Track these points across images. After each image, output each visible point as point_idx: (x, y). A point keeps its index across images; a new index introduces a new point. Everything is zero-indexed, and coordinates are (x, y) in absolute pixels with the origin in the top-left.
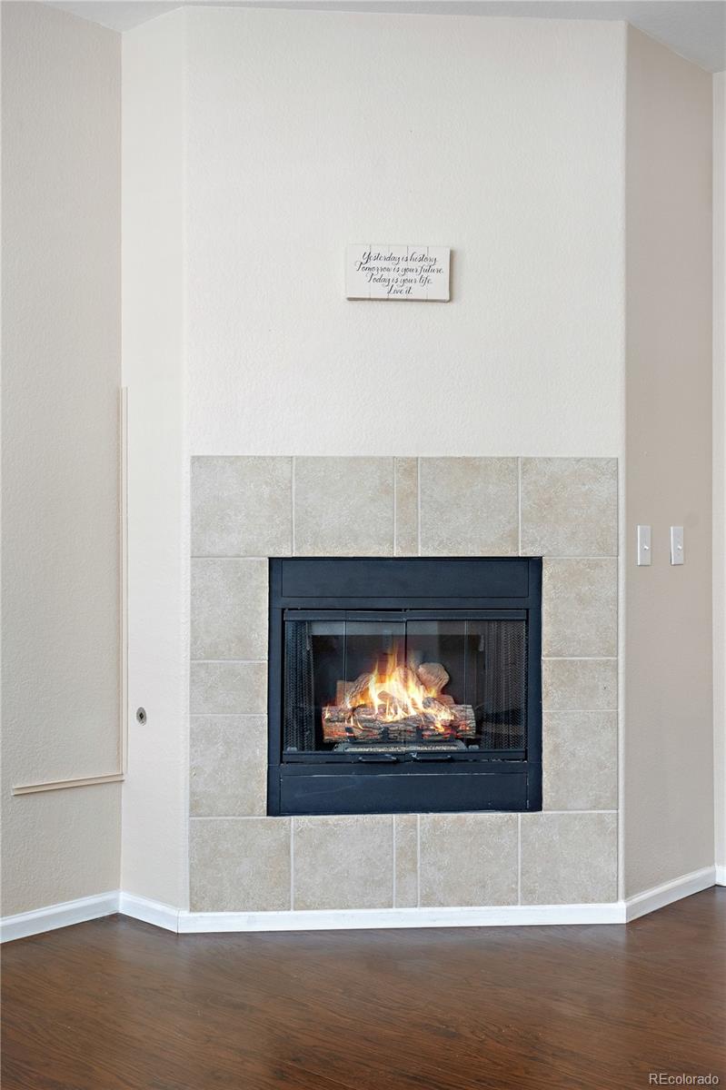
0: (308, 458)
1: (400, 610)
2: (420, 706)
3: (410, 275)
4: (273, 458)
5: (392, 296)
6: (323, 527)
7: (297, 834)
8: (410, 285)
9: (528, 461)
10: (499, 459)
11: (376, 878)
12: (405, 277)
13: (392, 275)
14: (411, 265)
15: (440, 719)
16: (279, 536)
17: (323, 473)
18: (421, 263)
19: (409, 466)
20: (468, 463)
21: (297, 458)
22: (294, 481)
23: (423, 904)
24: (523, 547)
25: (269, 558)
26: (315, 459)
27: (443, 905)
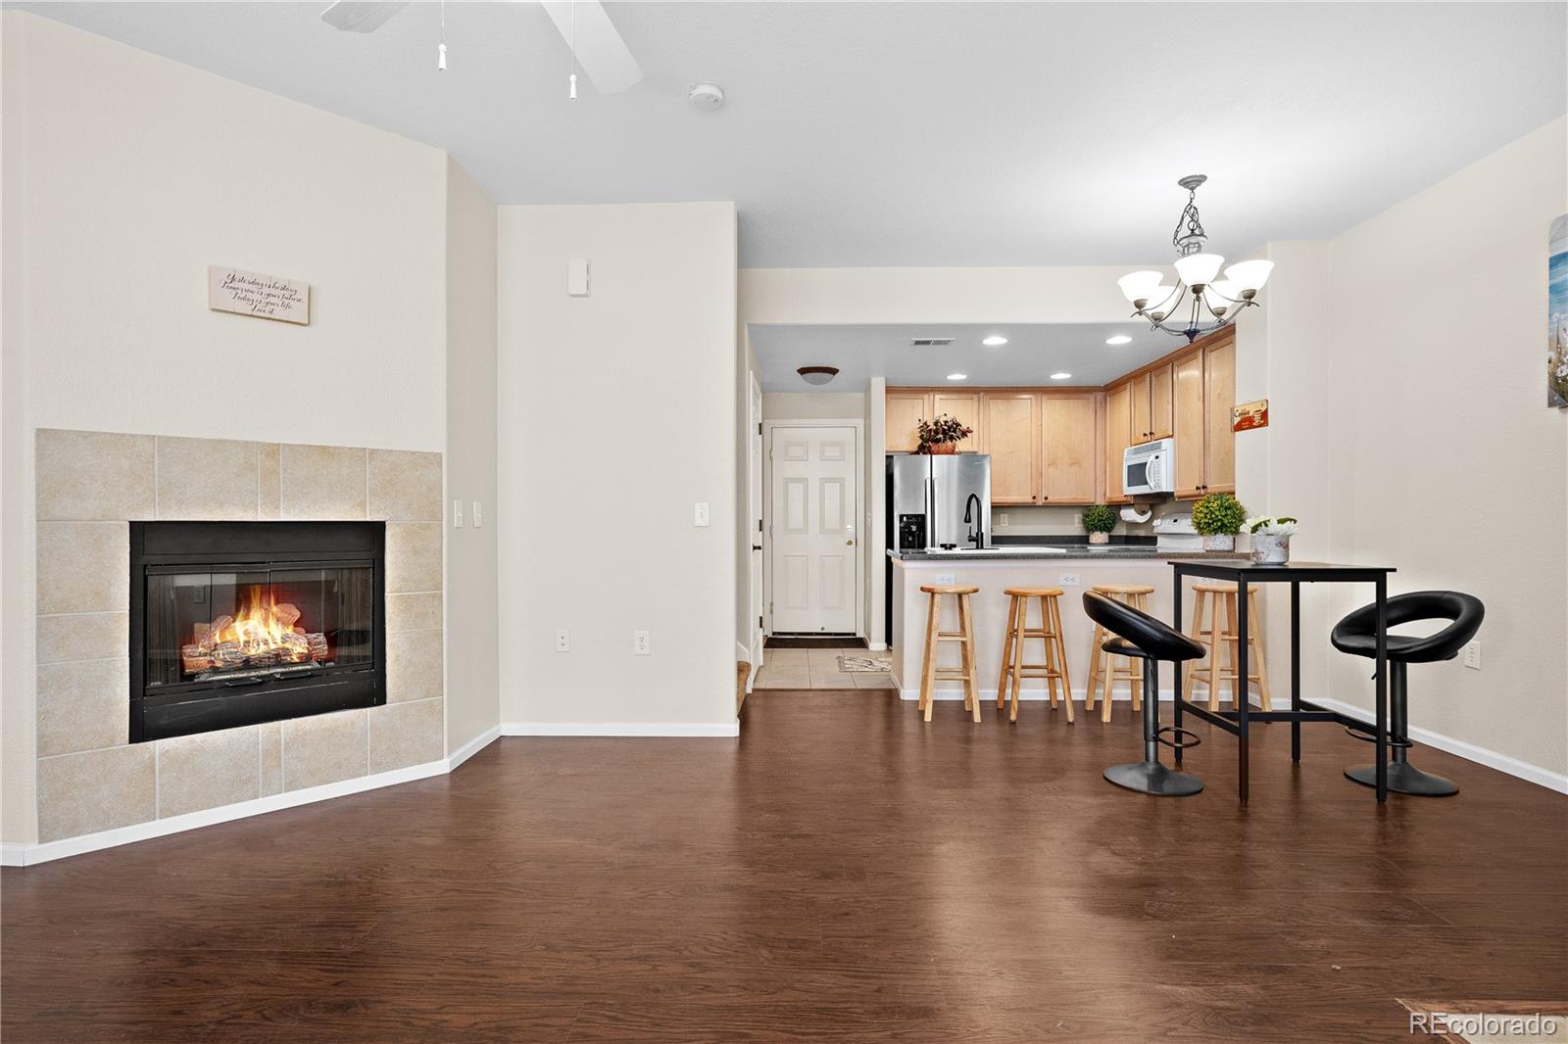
0: (171, 438)
1: (264, 563)
2: (279, 641)
3: (272, 299)
5: (256, 313)
6: (188, 496)
7: (162, 754)
8: (272, 307)
11: (243, 778)
12: (267, 300)
13: (256, 297)
14: (274, 291)
15: (296, 647)
16: (140, 503)
17: (187, 451)
18: (283, 292)
19: (272, 451)
20: (324, 451)
21: (159, 437)
22: (156, 456)
23: (287, 791)
24: (370, 514)
25: (130, 522)
26: (178, 438)
27: (304, 787)
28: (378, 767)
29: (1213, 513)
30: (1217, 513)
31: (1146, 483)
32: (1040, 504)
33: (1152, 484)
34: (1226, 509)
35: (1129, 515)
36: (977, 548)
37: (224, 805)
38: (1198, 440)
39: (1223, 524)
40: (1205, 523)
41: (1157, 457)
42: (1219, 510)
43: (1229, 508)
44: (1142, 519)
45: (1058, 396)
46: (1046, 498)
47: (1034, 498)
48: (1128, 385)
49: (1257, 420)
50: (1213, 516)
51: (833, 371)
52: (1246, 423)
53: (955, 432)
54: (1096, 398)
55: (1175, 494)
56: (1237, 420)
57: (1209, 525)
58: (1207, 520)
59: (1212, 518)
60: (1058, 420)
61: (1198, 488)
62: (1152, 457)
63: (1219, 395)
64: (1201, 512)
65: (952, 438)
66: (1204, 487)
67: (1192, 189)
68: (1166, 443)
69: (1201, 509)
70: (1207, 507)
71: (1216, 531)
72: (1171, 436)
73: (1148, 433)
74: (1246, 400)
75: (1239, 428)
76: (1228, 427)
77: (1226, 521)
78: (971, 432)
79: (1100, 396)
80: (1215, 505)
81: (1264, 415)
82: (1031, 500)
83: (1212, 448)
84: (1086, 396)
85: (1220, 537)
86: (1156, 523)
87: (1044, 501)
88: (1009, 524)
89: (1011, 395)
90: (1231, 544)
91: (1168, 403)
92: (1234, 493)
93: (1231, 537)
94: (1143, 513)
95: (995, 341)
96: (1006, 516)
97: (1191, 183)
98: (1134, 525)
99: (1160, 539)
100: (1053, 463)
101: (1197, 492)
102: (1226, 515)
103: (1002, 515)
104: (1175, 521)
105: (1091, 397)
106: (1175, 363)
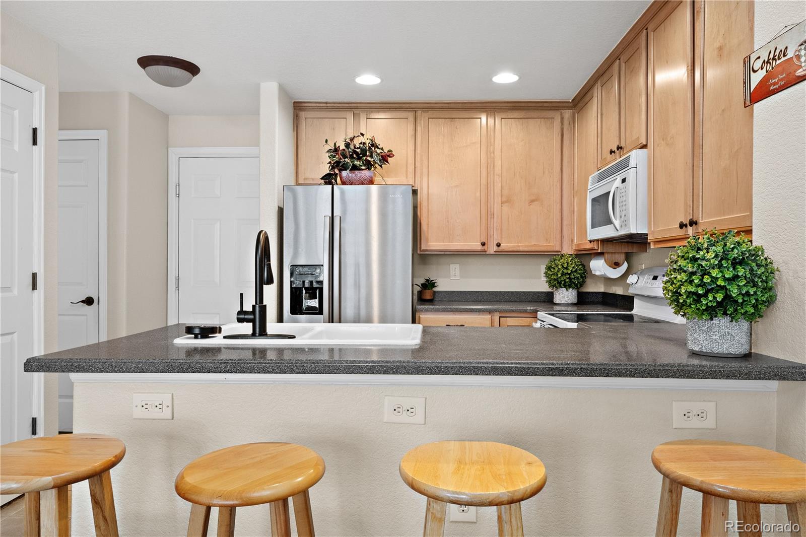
29: (705, 273)
30: (715, 272)
31: (609, 222)
32: (492, 252)
33: (617, 223)
34: (735, 263)
35: (598, 266)
39: (727, 297)
40: (690, 294)
41: (624, 181)
42: (720, 266)
43: (742, 262)
44: (616, 273)
45: (516, 114)
46: (499, 245)
47: (484, 244)
50: (707, 279)
51: (192, 69)
52: (777, 78)
53: (371, 156)
54: (562, 118)
55: (650, 238)
56: (756, 79)
57: (698, 298)
58: (691, 289)
59: (702, 284)
61: (682, 226)
62: (618, 182)
63: (720, 49)
64: (681, 270)
65: (369, 165)
66: (693, 223)
68: (637, 157)
69: (682, 263)
70: (694, 260)
71: (711, 312)
72: (644, 147)
73: (615, 149)
75: (761, 94)
76: (739, 95)
77: (734, 292)
78: (394, 156)
79: (569, 113)
80: (710, 255)
82: (481, 248)
83: (707, 149)
84: (550, 114)
85: (721, 323)
86: (632, 279)
87: (496, 248)
88: (461, 276)
89: (455, 114)
90: (744, 340)
92: (749, 232)
93: (745, 325)
94: (617, 265)
96: (458, 266)
98: (607, 280)
99: (636, 302)
100: (507, 201)
101: (681, 233)
102: (736, 277)
103: (452, 266)
105: (557, 116)
106: (650, 29)
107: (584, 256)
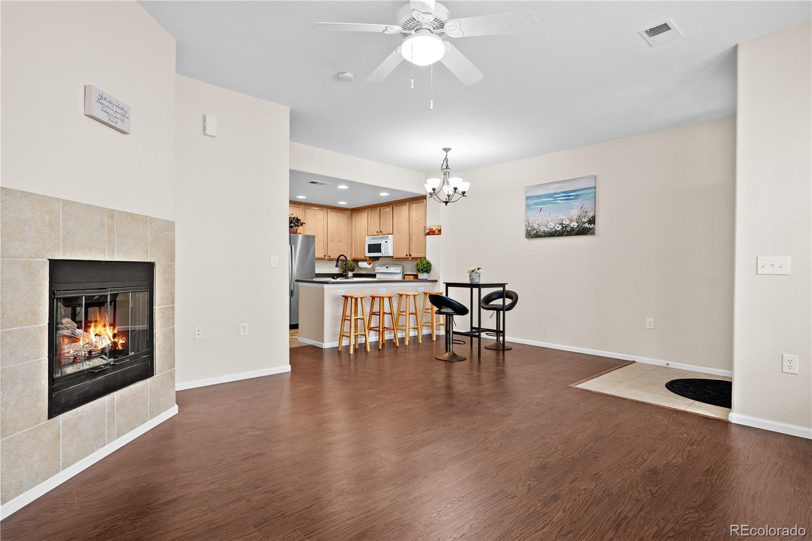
0: (68, 201)
1: (106, 289)
2: (112, 338)
3: (117, 115)
4: (50, 198)
5: (110, 123)
6: (76, 242)
7: (64, 425)
8: (118, 120)
9: (151, 218)
10: (143, 216)
11: (99, 433)
12: (115, 115)
13: (111, 112)
14: (118, 110)
15: (120, 343)
16: (54, 246)
17: (75, 211)
18: (122, 111)
19: (112, 213)
20: (132, 215)
21: (63, 200)
22: (61, 214)
23: (117, 438)
24: (150, 258)
25: (50, 260)
26: (71, 201)
27: (124, 434)
28: (153, 415)
31: (380, 252)
32: (327, 259)
33: (383, 252)
35: (362, 264)
36: (346, 279)
37: (91, 453)
38: (406, 237)
41: (386, 242)
44: (369, 267)
45: (334, 211)
46: (329, 256)
47: (325, 256)
48: (367, 210)
49: (437, 232)
52: (431, 232)
53: (298, 223)
55: (394, 257)
56: (427, 231)
60: (335, 221)
61: (406, 255)
62: (384, 242)
63: (417, 221)
64: (419, 265)
66: (410, 255)
67: (447, 152)
68: (390, 237)
72: (392, 234)
73: (379, 231)
74: (431, 224)
75: (428, 234)
76: (422, 234)
78: (304, 224)
79: (349, 212)
81: (440, 231)
82: (324, 257)
83: (413, 240)
86: (377, 268)
90: (427, 276)
91: (390, 220)
92: (426, 258)
95: (343, 187)
97: (447, 150)
98: (366, 269)
99: (377, 275)
100: (332, 241)
101: (405, 257)
104: (387, 268)
105: (346, 212)
106: (394, 205)
107: (356, 261)
